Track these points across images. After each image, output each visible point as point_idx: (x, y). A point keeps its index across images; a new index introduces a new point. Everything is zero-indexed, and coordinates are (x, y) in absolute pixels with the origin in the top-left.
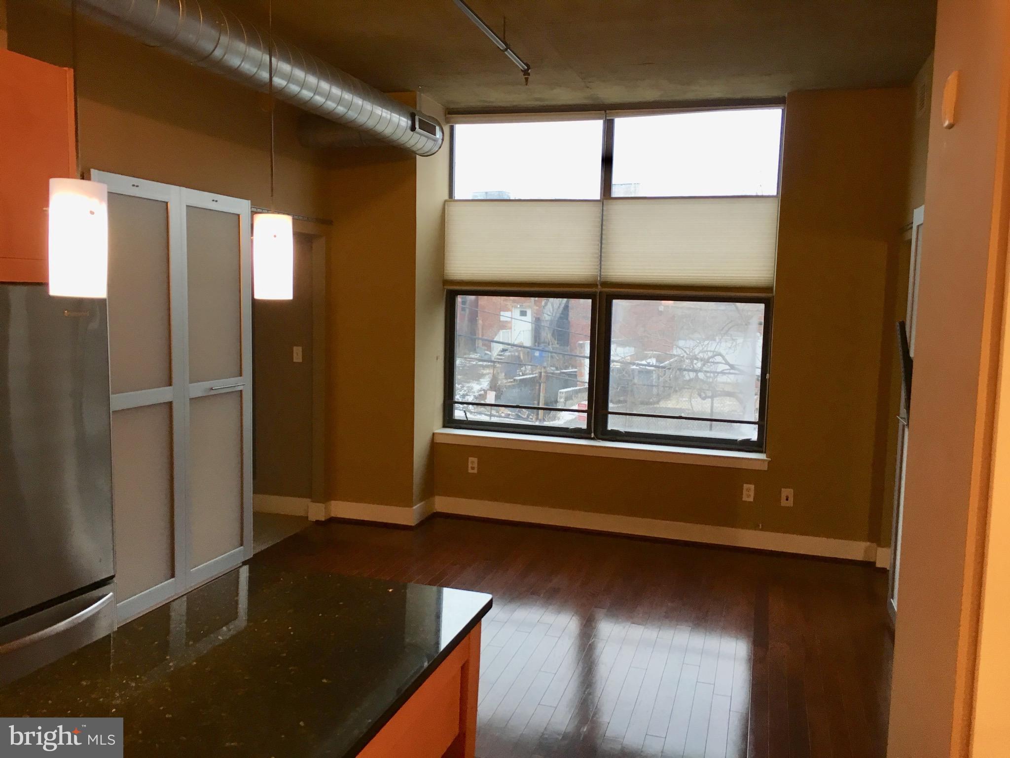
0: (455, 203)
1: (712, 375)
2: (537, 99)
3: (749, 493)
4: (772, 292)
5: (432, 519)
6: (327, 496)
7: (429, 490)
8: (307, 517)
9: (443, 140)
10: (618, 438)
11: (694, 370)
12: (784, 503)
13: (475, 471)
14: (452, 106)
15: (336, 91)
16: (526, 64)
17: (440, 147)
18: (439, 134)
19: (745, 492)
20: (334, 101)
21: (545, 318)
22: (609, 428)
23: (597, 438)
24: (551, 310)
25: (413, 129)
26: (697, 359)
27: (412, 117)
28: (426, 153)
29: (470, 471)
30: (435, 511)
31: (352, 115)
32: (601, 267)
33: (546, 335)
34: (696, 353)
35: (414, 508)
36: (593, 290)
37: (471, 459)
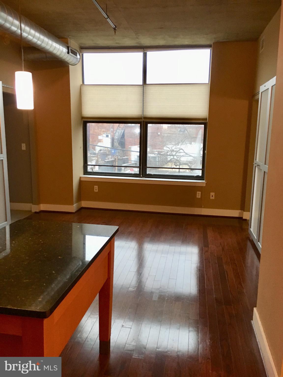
0: (85, 86)
1: (179, 157)
2: (117, 43)
3: (199, 195)
4: (207, 121)
5: (81, 209)
6: (38, 203)
7: (80, 198)
8: (31, 211)
9: (80, 59)
10: (151, 177)
11: (172, 155)
12: (211, 198)
13: (97, 191)
14: (83, 45)
15: (37, 34)
16: (115, 26)
17: (79, 62)
18: (78, 56)
19: (197, 195)
20: (36, 39)
21: (116, 138)
22: (147, 173)
23: (143, 177)
24: (118, 134)
25: (68, 53)
26: (174, 151)
27: (68, 48)
28: (73, 64)
29: (95, 191)
30: (82, 207)
31: (43, 45)
32: (143, 111)
33: (116, 144)
34: (173, 149)
35: (74, 205)
36: (140, 120)
37: (95, 186)
